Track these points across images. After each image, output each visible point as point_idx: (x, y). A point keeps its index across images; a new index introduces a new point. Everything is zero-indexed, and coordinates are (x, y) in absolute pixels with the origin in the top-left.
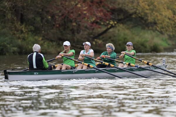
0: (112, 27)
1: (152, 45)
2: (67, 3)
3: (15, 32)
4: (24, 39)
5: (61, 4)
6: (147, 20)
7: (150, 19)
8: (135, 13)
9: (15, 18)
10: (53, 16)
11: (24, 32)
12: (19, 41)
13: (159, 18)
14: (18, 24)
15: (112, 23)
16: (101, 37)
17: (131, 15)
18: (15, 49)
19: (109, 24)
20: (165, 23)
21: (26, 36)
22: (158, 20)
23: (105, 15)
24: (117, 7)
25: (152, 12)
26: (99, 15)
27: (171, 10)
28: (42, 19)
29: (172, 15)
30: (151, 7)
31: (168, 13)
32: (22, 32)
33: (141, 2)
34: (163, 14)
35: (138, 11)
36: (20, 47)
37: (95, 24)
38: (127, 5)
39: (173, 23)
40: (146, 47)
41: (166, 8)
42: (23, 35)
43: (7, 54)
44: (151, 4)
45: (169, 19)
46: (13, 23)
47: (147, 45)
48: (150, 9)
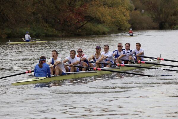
0: (85, 24)
1: (102, 31)
2: (66, 14)
3: (44, 27)
4: (47, 30)
5: (63, 14)
6: (101, 21)
7: (102, 20)
8: (95, 18)
9: (43, 21)
10: (60, 20)
11: (47, 27)
12: (45, 31)
13: (106, 20)
14: (45, 24)
15: (85, 22)
16: (80, 28)
17: (93, 18)
18: (44, 34)
19: (84, 23)
20: (108, 22)
21: (48, 28)
22: (105, 21)
23: (82, 19)
24: (87, 15)
25: (102, 17)
26: (80, 19)
27: (111, 16)
28: (55, 21)
29: (111, 18)
30: (102, 15)
31: (109, 18)
32: (46, 27)
33: (98, 13)
34: (107, 18)
35: (96, 17)
36: (46, 34)
37: (78, 23)
38: (92, 14)
39: (111, 22)
40: (100, 32)
41: (108, 15)
42: (47, 28)
43: (40, 37)
44: (102, 14)
45: (110, 20)
46: (42, 23)
47: (101, 31)
48: (101, 16)
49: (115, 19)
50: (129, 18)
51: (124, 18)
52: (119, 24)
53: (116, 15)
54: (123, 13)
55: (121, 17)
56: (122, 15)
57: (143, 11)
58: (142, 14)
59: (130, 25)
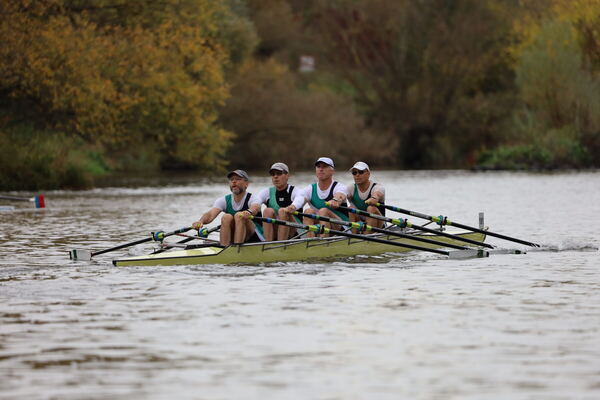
49: (137, 95)
50: (223, 93)
51: (194, 90)
52: (164, 126)
53: (143, 74)
54: (188, 62)
55: (172, 83)
56: (181, 73)
57: (308, 64)
58: (304, 81)
59: (225, 136)
